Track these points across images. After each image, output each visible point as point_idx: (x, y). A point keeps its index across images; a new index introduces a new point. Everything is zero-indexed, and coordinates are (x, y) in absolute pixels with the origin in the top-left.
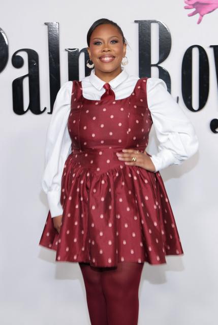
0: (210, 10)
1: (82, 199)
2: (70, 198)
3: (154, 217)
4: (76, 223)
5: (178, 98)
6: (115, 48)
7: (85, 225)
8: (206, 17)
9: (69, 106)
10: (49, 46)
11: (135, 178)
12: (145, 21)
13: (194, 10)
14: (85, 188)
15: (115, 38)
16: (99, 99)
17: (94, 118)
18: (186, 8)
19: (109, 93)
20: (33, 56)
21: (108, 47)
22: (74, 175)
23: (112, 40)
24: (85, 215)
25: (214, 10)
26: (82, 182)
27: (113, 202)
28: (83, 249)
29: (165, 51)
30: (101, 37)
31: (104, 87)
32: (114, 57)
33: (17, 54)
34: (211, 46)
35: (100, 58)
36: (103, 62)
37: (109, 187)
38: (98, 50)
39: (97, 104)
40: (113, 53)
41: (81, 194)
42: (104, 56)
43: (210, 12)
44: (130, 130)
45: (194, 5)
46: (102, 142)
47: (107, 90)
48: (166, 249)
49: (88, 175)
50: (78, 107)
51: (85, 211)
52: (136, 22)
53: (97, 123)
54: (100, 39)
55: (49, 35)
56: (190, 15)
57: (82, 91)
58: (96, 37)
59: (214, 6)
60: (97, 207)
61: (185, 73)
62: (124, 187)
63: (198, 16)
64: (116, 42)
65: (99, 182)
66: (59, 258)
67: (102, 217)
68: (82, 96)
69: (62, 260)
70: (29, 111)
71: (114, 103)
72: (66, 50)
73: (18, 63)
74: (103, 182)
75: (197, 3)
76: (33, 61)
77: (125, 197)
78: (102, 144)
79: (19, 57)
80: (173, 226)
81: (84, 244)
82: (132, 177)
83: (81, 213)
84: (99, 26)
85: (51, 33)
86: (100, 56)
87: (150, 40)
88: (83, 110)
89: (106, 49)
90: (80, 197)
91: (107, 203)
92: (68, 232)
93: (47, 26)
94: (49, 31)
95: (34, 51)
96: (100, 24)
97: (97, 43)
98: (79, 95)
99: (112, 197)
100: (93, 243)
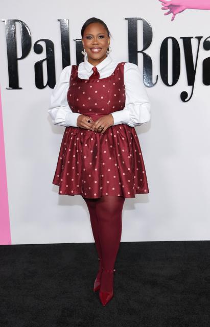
0: (180, 10)
1: (78, 151)
2: (70, 150)
3: (128, 165)
4: (73, 168)
5: (157, 76)
6: (102, 42)
7: (80, 170)
8: (178, 16)
9: (68, 84)
10: (62, 37)
11: (115, 136)
12: (133, 18)
13: (169, 10)
14: (80, 143)
15: (102, 34)
16: (88, 79)
17: (84, 93)
18: (163, 9)
19: (96, 74)
20: (50, 45)
21: (97, 41)
22: (72, 134)
23: (100, 35)
24: (79, 163)
25: (183, 11)
26: (78, 139)
27: (98, 153)
28: (78, 186)
29: (148, 42)
30: (92, 33)
31: (93, 69)
32: (101, 48)
33: (38, 43)
34: (181, 38)
35: (91, 49)
36: (93, 52)
37: (96, 142)
38: (89, 43)
39: (86, 82)
40: (100, 46)
41: (77, 148)
42: (94, 48)
43: (180, 12)
44: (109, 101)
45: (168, 7)
46: (90, 110)
47: (94, 72)
48: (136, 188)
49: (82, 134)
50: (74, 84)
51: (80, 159)
52: (126, 19)
53: (86, 96)
54: (91, 35)
55: (61, 29)
56: (166, 14)
57: (77, 73)
58: (88, 33)
59: (184, 7)
60: (87, 157)
61: (162, 58)
62: (107, 143)
63: (171, 15)
64: (103, 37)
65: (89, 138)
66: (61, 192)
67: (91, 164)
68: (77, 76)
69: (64, 193)
70: (48, 86)
71: (98, 81)
72: (74, 40)
73: (38, 50)
74: (92, 139)
75: (171, 5)
76: (50, 48)
77: (108, 149)
78: (90, 112)
79: (40, 45)
80: (143, 172)
81: (79, 183)
82: (113, 136)
83: (77, 161)
84: (90, 25)
85: (62, 27)
86: (91, 47)
87: (137, 32)
88: (77, 86)
89: (96, 43)
90: (76, 149)
91: (95, 154)
92: (68, 174)
93: (59, 22)
94: (61, 26)
95: (50, 41)
96: (91, 23)
97: (89, 38)
98: (75, 76)
99: (98, 150)
100: (85, 182)
